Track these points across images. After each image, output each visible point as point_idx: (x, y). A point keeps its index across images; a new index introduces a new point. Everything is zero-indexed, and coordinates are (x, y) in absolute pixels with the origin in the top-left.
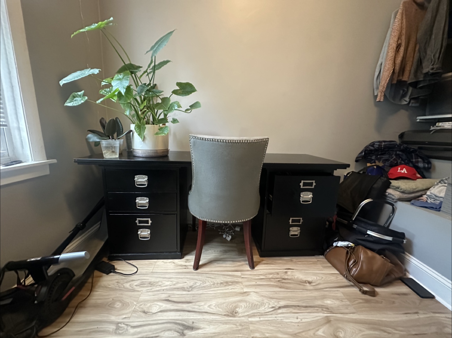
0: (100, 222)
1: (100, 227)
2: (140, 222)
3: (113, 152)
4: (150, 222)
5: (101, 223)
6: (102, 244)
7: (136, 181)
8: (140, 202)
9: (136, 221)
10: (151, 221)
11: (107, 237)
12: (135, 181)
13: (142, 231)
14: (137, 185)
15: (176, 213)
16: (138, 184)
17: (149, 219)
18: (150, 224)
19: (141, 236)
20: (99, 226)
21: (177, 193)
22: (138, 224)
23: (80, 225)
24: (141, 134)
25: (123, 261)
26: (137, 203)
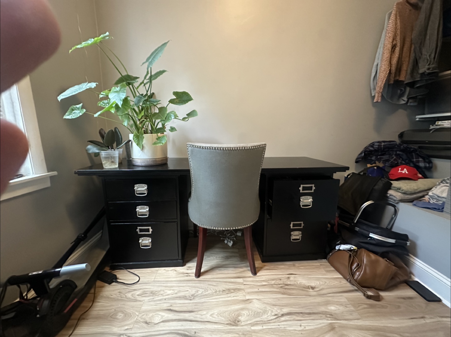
0: (101, 231)
1: (102, 236)
2: (141, 230)
4: (151, 230)
6: (103, 253)
8: (140, 211)
9: (137, 230)
11: (108, 247)
12: (134, 190)
13: (143, 239)
14: (137, 194)
15: (176, 220)
16: (138, 192)
17: (150, 228)
18: (150, 233)
19: (143, 245)
21: (176, 201)
22: (139, 233)
23: (81, 236)
24: (140, 144)
25: (125, 270)
26: (137, 212)
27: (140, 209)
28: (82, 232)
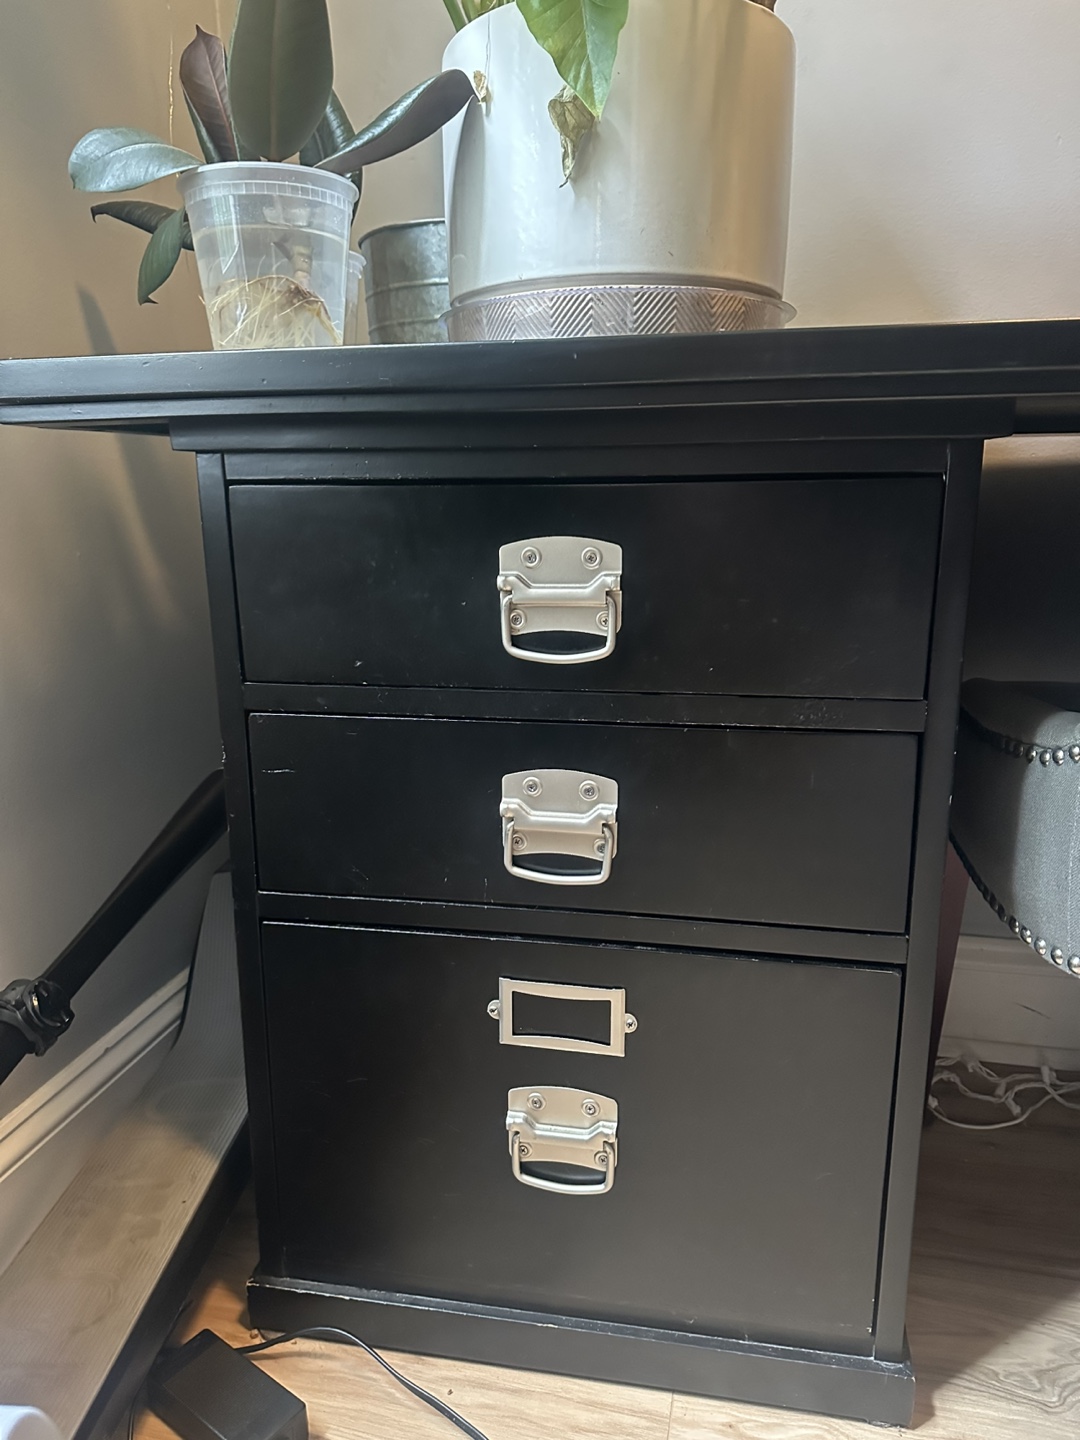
0: (181, 979)
1: (183, 1016)
2: (529, 1014)
3: (298, 296)
4: (622, 1023)
5: (188, 986)
6: (204, 1170)
7: (504, 601)
8: (537, 816)
9: (492, 1005)
10: (630, 1018)
11: (236, 1114)
12: (495, 593)
13: (537, 1103)
14: (517, 641)
15: (892, 952)
16: (523, 628)
17: (616, 998)
18: (616, 1048)
19: (532, 1157)
20: (175, 1008)
21: (920, 737)
22: (507, 1037)
23: (20, 1005)
24: (582, 57)
25: (360, 1352)
26: (507, 827)
27: (534, 803)
28: (33, 974)
